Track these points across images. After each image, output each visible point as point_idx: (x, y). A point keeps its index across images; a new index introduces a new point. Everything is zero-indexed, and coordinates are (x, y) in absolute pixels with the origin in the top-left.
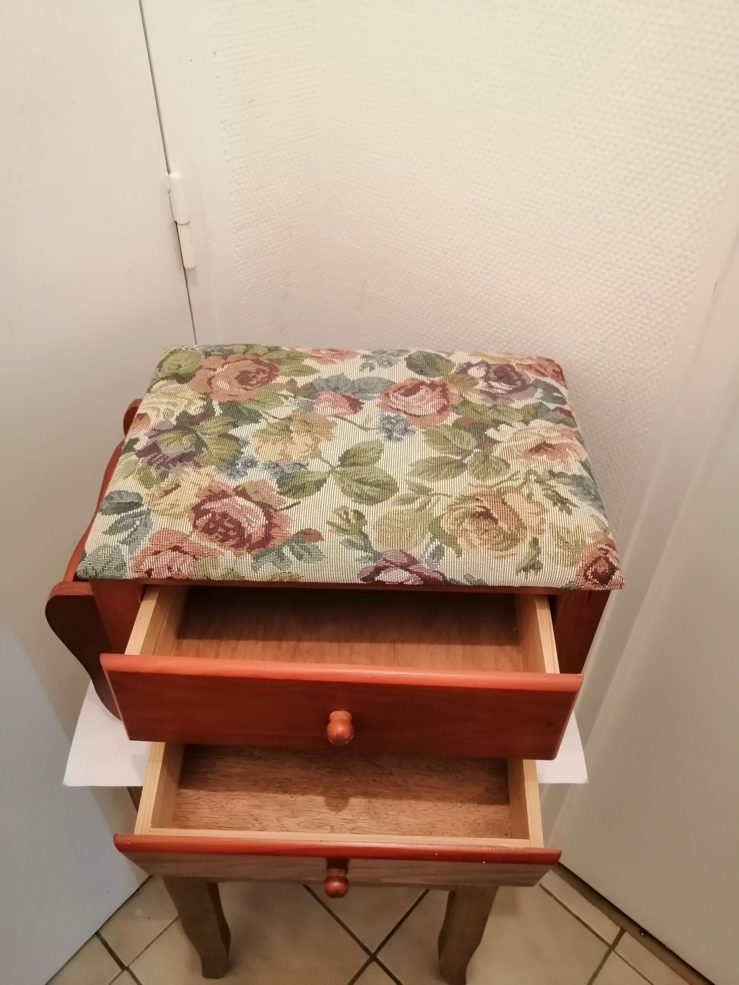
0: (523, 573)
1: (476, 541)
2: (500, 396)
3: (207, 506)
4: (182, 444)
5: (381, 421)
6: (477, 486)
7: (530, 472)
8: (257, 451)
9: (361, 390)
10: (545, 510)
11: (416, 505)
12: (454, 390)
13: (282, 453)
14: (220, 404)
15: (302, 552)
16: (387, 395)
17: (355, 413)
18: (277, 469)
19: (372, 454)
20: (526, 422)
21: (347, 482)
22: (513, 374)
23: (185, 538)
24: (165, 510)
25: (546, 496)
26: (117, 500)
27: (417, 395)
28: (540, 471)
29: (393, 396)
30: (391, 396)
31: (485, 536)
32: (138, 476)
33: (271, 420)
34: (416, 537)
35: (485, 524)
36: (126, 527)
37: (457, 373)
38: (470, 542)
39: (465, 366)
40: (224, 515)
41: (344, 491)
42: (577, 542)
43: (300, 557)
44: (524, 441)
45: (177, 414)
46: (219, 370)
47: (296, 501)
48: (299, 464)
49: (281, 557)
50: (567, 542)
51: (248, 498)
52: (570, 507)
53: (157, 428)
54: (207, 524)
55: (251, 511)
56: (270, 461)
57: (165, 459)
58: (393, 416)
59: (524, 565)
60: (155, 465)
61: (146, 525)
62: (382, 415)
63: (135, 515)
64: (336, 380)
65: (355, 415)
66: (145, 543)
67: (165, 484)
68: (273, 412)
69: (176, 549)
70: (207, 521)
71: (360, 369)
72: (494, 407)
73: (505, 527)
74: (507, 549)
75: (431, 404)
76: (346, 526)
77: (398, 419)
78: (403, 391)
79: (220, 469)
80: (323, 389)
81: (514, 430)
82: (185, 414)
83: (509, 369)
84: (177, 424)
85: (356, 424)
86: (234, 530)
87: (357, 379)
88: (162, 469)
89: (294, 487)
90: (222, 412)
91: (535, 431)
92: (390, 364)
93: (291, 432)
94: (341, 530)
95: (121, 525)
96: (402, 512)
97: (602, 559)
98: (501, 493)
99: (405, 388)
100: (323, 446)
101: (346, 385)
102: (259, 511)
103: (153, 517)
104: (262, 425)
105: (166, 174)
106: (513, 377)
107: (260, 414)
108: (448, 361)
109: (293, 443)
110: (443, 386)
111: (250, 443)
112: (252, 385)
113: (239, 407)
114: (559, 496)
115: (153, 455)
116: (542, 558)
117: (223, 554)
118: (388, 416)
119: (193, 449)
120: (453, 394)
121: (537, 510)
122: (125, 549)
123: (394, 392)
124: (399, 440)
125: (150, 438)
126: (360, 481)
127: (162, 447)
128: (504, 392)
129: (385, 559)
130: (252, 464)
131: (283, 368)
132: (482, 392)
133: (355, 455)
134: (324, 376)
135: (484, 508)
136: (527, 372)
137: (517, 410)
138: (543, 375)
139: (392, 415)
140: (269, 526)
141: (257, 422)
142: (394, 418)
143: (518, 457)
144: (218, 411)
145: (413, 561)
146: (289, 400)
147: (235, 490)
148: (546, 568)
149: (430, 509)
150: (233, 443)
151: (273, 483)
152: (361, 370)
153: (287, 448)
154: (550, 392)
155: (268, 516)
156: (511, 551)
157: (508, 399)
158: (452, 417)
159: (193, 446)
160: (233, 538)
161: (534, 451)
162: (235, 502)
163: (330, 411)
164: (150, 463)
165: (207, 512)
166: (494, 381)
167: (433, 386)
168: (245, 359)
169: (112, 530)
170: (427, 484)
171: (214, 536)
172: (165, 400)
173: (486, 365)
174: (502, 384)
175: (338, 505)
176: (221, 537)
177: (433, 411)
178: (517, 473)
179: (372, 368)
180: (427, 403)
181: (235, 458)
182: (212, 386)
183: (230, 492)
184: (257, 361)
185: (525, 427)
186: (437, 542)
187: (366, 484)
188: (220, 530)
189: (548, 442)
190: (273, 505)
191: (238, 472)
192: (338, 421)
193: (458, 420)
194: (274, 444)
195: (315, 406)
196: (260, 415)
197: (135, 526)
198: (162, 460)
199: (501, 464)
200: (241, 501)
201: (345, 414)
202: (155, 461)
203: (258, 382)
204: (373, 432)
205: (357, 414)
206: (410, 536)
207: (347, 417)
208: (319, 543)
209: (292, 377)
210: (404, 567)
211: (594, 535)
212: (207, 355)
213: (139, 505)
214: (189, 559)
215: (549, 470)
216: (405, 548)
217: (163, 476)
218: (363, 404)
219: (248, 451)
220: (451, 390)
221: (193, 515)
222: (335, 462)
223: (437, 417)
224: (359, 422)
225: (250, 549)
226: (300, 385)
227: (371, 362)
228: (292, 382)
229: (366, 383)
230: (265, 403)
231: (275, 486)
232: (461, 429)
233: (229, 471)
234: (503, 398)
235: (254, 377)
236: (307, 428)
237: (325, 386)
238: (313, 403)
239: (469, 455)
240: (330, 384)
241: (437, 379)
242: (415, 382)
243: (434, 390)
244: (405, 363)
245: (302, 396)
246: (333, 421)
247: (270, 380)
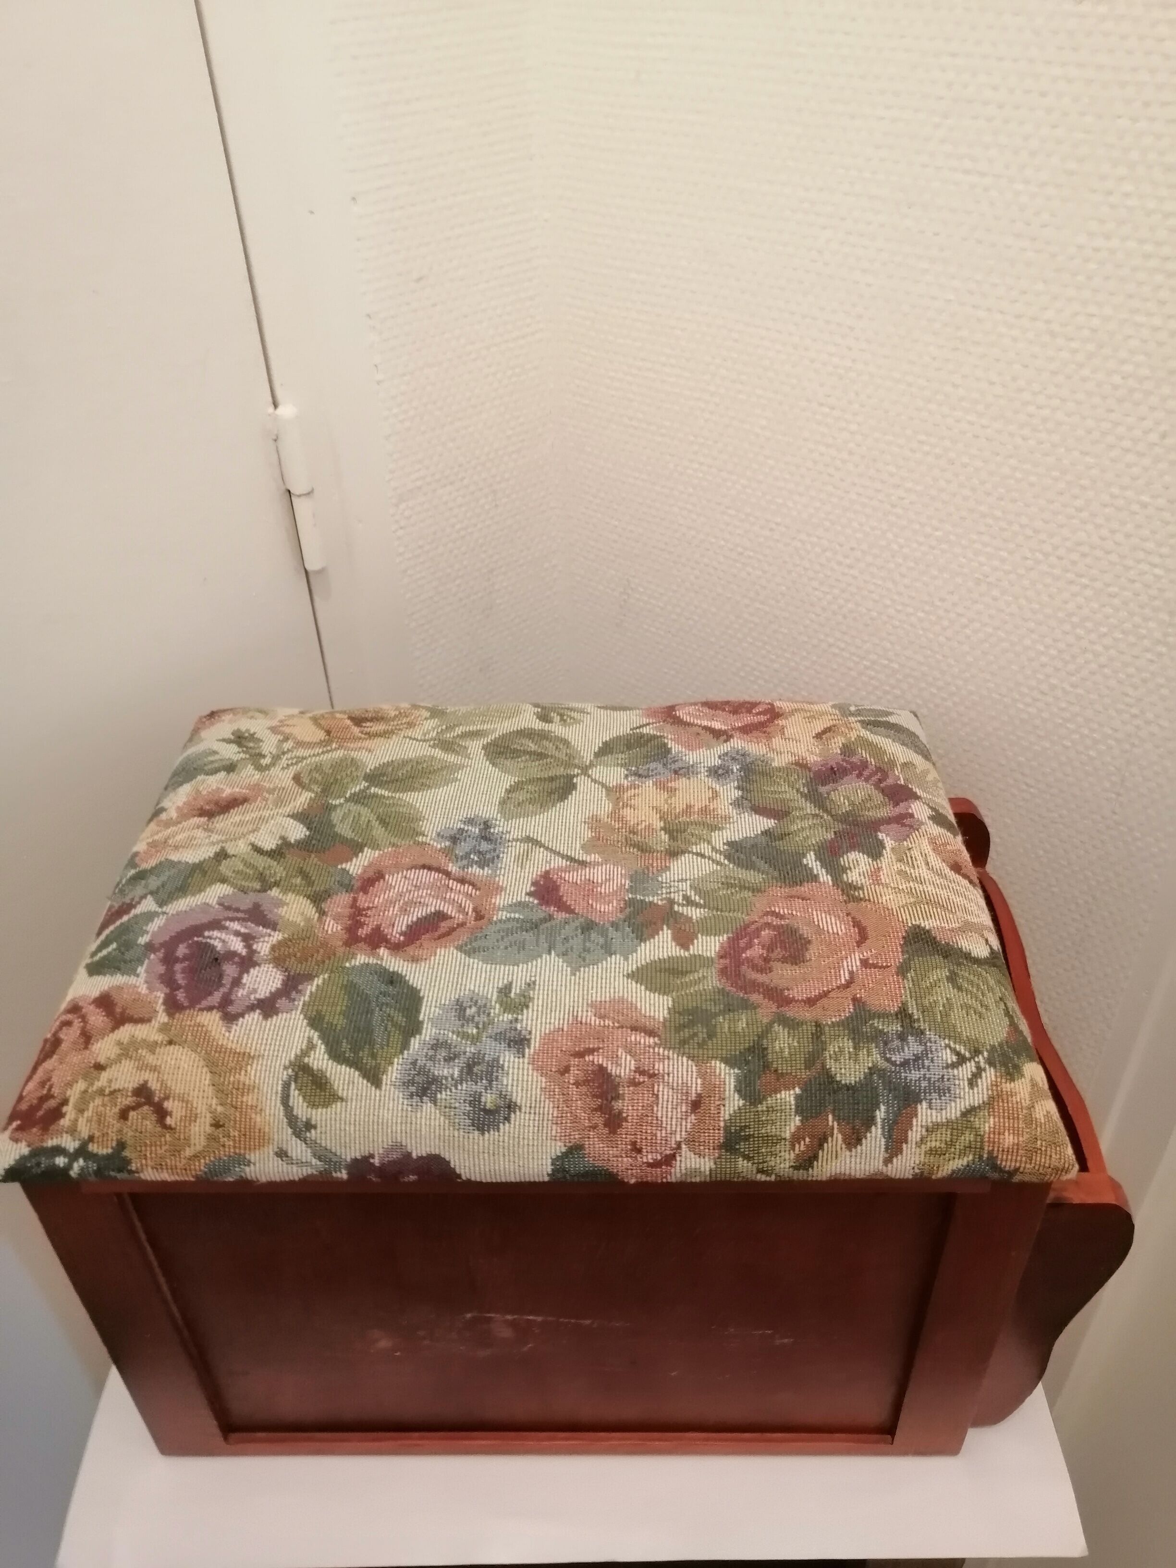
5: (498, 857)
7: (265, 769)
8: (716, 794)
9: (535, 926)
10: (274, 727)
11: (460, 730)
12: (334, 926)
13: (672, 791)
14: (815, 878)
16: (479, 916)
17: (546, 875)
18: (675, 766)
19: (521, 796)
20: (222, 855)
21: (561, 754)
27: (417, 913)
29: (467, 914)
30: (470, 913)
32: (890, 757)
33: (705, 848)
37: (310, 977)
39: (282, 1003)
41: (566, 742)
44: (250, 815)
45: (888, 855)
47: (637, 732)
48: (640, 776)
51: (707, 728)
53: (908, 829)
55: (699, 718)
56: (689, 778)
58: (475, 866)
62: (495, 869)
64: (589, 951)
65: (548, 868)
68: (707, 867)
70: (758, 708)
71: (534, 989)
72: (265, 888)
75: (392, 894)
76: (563, 711)
77: (465, 862)
78: (444, 926)
79: (765, 762)
80: (615, 925)
81: (253, 836)
82: (873, 853)
83: (181, 995)
84: (876, 834)
85: (547, 848)
87: (541, 957)
89: (643, 745)
90: (805, 861)
92: (460, 1008)
93: (664, 829)
98: (327, 743)
99: (437, 934)
100: (604, 807)
101: (566, 942)
102: (688, 720)
104: (720, 839)
106: (186, 967)
107: (729, 860)
108: (315, 1021)
109: (657, 809)
110: (352, 941)
111: (731, 804)
112: (768, 925)
113: (776, 874)
114: (240, 745)
115: (886, 784)
118: (483, 869)
119: (823, 789)
120: (338, 915)
121: (284, 729)
123: (462, 925)
124: (470, 821)
125: (910, 815)
126: (541, 756)
127: (878, 795)
128: (227, 923)
130: (716, 772)
131: (712, 981)
133: (550, 793)
134: (614, 960)
135: (361, 727)
136: (144, 986)
137: (225, 880)
139: (474, 871)
141: (730, 844)
142: (472, 863)
143: (273, 789)
144: (811, 860)
146: (681, 893)
147: (731, 736)
149: (439, 725)
150: (762, 804)
151: (675, 748)
152: (531, 985)
153: (666, 801)
155: (673, 717)
157: (228, 908)
158: (359, 865)
159: (826, 797)
161: (241, 800)
162: (725, 725)
163: (598, 874)
164: (882, 772)
165: (761, 714)
166: (232, 956)
167: (376, 941)
168: (811, 1002)
170: (436, 752)
173: (231, 1007)
174: (220, 944)
175: (575, 728)
177: (393, 878)
178: (289, 766)
179: (505, 991)
180: (400, 894)
181: (747, 781)
182: (851, 919)
183: (737, 734)
185: (230, 844)
187: (534, 753)
189: (205, 818)
190: (669, 726)
192: (580, 855)
193: (349, 859)
194: (689, 807)
195: (627, 883)
196: (728, 857)
200: (717, 726)
201: (566, 870)
203: (757, 933)
204: (515, 834)
205: (543, 870)
207: (564, 863)
209: (687, 954)
213: (862, 723)
217: (849, 752)
218: (529, 894)
219: (729, 791)
220: (339, 928)
222: (581, 782)
223: (388, 861)
224: (540, 854)
226: (666, 934)
227: (508, 1017)
228: (684, 939)
229: (522, 946)
230: (729, 885)
231: (670, 744)
232: (352, 840)
233: (748, 760)
234: (237, 910)
235: (770, 948)
236: (636, 838)
237: (612, 933)
238: (631, 890)
239: (353, 795)
240: (602, 941)
241: (361, 959)
242: (411, 950)
243: (377, 930)
244: (428, 1011)
245: (656, 905)
246: (588, 852)
247: (733, 942)
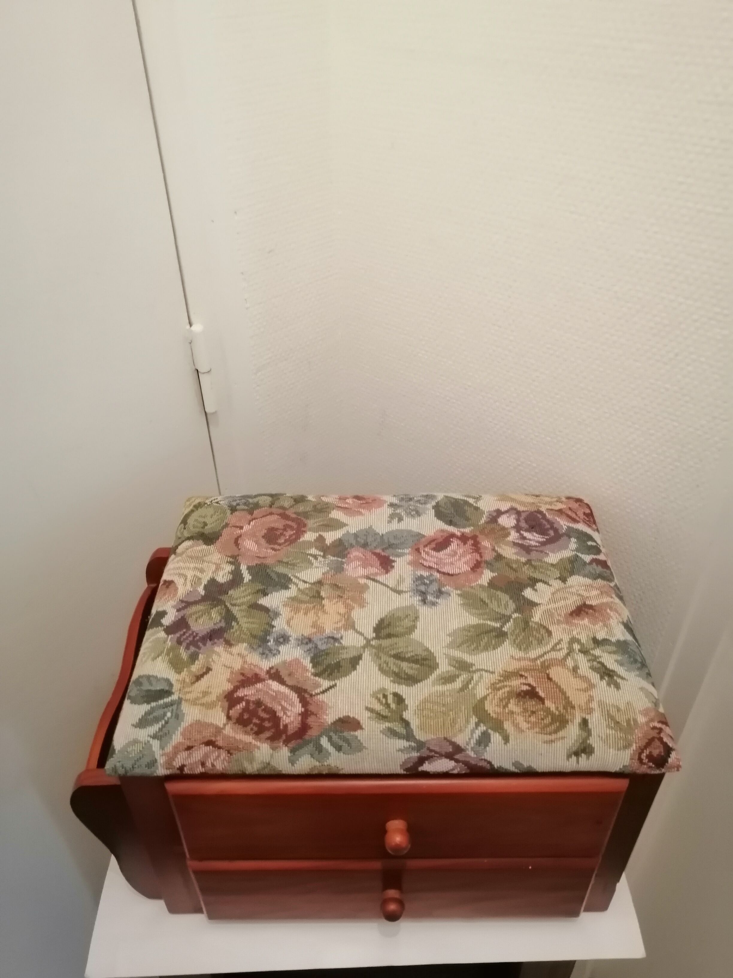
0: (574, 758)
1: (524, 725)
2: (534, 548)
3: (240, 693)
4: (211, 618)
5: (414, 582)
6: (519, 659)
7: (573, 640)
8: (288, 623)
9: (391, 546)
10: (592, 686)
11: (458, 684)
12: (486, 543)
13: (314, 625)
14: (249, 568)
15: (341, 743)
16: (418, 550)
17: (387, 572)
18: (310, 645)
19: (407, 623)
20: (563, 579)
21: (384, 658)
22: (544, 522)
23: (218, 730)
24: (197, 699)
25: (593, 668)
26: (146, 687)
27: (448, 550)
28: (584, 639)
29: (424, 551)
30: (422, 551)
31: (533, 719)
32: (167, 658)
33: (302, 586)
34: (461, 721)
35: (531, 704)
36: (157, 720)
37: (487, 523)
38: (516, 726)
39: (495, 514)
40: (259, 703)
41: (381, 669)
42: (628, 721)
43: (339, 749)
44: (562, 603)
45: (205, 582)
46: (246, 528)
47: (332, 683)
48: (333, 638)
49: (320, 749)
50: (618, 722)
51: (282, 682)
52: (618, 681)
53: (185, 600)
54: (241, 715)
55: (286, 698)
56: (302, 635)
57: (194, 637)
58: (425, 576)
59: (574, 749)
60: (184, 644)
61: (178, 717)
62: (414, 574)
63: (166, 706)
64: (365, 535)
65: (387, 575)
66: (177, 738)
67: (196, 668)
68: (303, 575)
69: (209, 743)
70: (240, 711)
71: (388, 520)
72: (529, 562)
73: (553, 707)
74: (556, 731)
75: (463, 560)
76: (385, 712)
77: (431, 579)
78: (433, 545)
79: (252, 648)
80: (352, 546)
81: (552, 589)
82: (212, 582)
83: (540, 516)
84: (205, 593)
85: (388, 587)
86: (269, 720)
87: (386, 533)
88: (192, 649)
89: (329, 666)
90: (250, 578)
91: (574, 590)
92: (418, 514)
93: (323, 599)
94: (382, 717)
95: (151, 716)
96: (443, 694)
97: (656, 740)
98: (546, 667)
99: (436, 542)
100: (357, 614)
101: (375, 540)
102: (294, 696)
103: (185, 708)
104: (292, 591)
105: (188, 327)
106: (545, 525)
107: (290, 578)
108: (477, 509)
109: (324, 612)
110: (474, 538)
111: (281, 614)
112: (280, 545)
113: (268, 571)
114: (605, 667)
115: (182, 633)
116: (594, 741)
117: (258, 748)
118: (421, 575)
119: (223, 624)
120: (486, 548)
121: (584, 685)
122: (155, 744)
123: (425, 546)
124: (434, 604)
125: (178, 610)
126: (398, 657)
127: (191, 622)
128: (537, 544)
129: (428, 749)
130: (284, 640)
131: (311, 523)
132: (515, 544)
133: (389, 625)
134: (353, 531)
135: (529, 685)
136: (558, 519)
137: (552, 565)
138: (575, 521)
139: (425, 574)
140: (305, 715)
141: (287, 588)
142: (427, 578)
143: (559, 622)
144: (247, 577)
145: (458, 749)
146: (318, 561)
147: (268, 672)
148: (598, 752)
149: (473, 688)
150: (263, 615)
151: (307, 663)
152: (389, 522)
153: (319, 618)
154: (585, 542)
155: (304, 702)
156: (561, 734)
157: (542, 552)
158: (487, 575)
159: (223, 620)
160: (268, 729)
161: (574, 615)
162: (269, 686)
163: (361, 571)
164: (179, 642)
165: (240, 700)
166: (526, 531)
167: (464, 539)
168: (271, 514)
169: (142, 723)
170: (468, 658)
171: (249, 728)
172: (192, 565)
173: (515, 512)
174: (535, 534)
175: (376, 687)
176: (255, 729)
177: (466, 568)
178: (559, 642)
179: (400, 519)
180: (460, 559)
181: (267, 633)
182: (240, 547)
183: (263, 675)
184: (284, 516)
185: (562, 585)
186: (482, 728)
187: (403, 659)
188: (255, 721)
189: (588, 603)
190: (309, 689)
191: (270, 650)
192: (370, 583)
193: (493, 578)
194: (306, 614)
195: (345, 566)
196: (290, 580)
197: (166, 718)
198: (191, 639)
199: (543, 631)
200: (275, 685)
201: (376, 574)
202: (185, 639)
203: (286, 541)
204: (407, 595)
205: (389, 574)
206: (454, 721)
207: (379, 578)
208: (358, 733)
209: (320, 533)
210: (449, 756)
211: (645, 712)
212: (233, 510)
213: (168, 693)
214: (223, 755)
215: (593, 637)
216: (449, 735)
217: (194, 658)
218: (394, 561)
219: (279, 624)
220: (483, 543)
221: (226, 704)
222: (371, 634)
223: (472, 576)
224: (392, 583)
225: (286, 742)
226: (328, 542)
227: (398, 511)
228: (321, 539)
229: (395, 537)
230: (294, 565)
231: (310, 666)
232: (497, 590)
233: (261, 650)
234: (537, 551)
235: (282, 534)
236: (338, 593)
237: (354, 542)
238: (343, 563)
239: (508, 621)
240: (359, 539)
241: (467, 530)
242: (445, 535)
243: (465, 543)
244: (433, 512)
245: (331, 555)
246: (365, 584)
247: (298, 537)
